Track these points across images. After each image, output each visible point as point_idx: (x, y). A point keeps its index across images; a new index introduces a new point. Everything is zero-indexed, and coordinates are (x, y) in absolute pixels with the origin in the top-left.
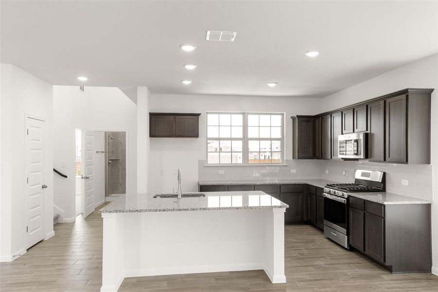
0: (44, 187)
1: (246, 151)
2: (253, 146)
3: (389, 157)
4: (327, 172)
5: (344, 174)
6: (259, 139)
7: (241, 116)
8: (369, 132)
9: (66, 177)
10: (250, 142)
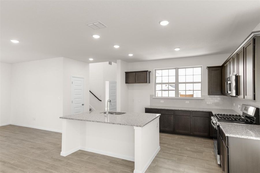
0: (83, 105)
1: (177, 90)
2: (181, 87)
3: (246, 95)
4: (234, 104)
5: (239, 107)
6: (185, 83)
7: (174, 70)
8: (238, 75)
9: (101, 101)
10: (180, 85)
